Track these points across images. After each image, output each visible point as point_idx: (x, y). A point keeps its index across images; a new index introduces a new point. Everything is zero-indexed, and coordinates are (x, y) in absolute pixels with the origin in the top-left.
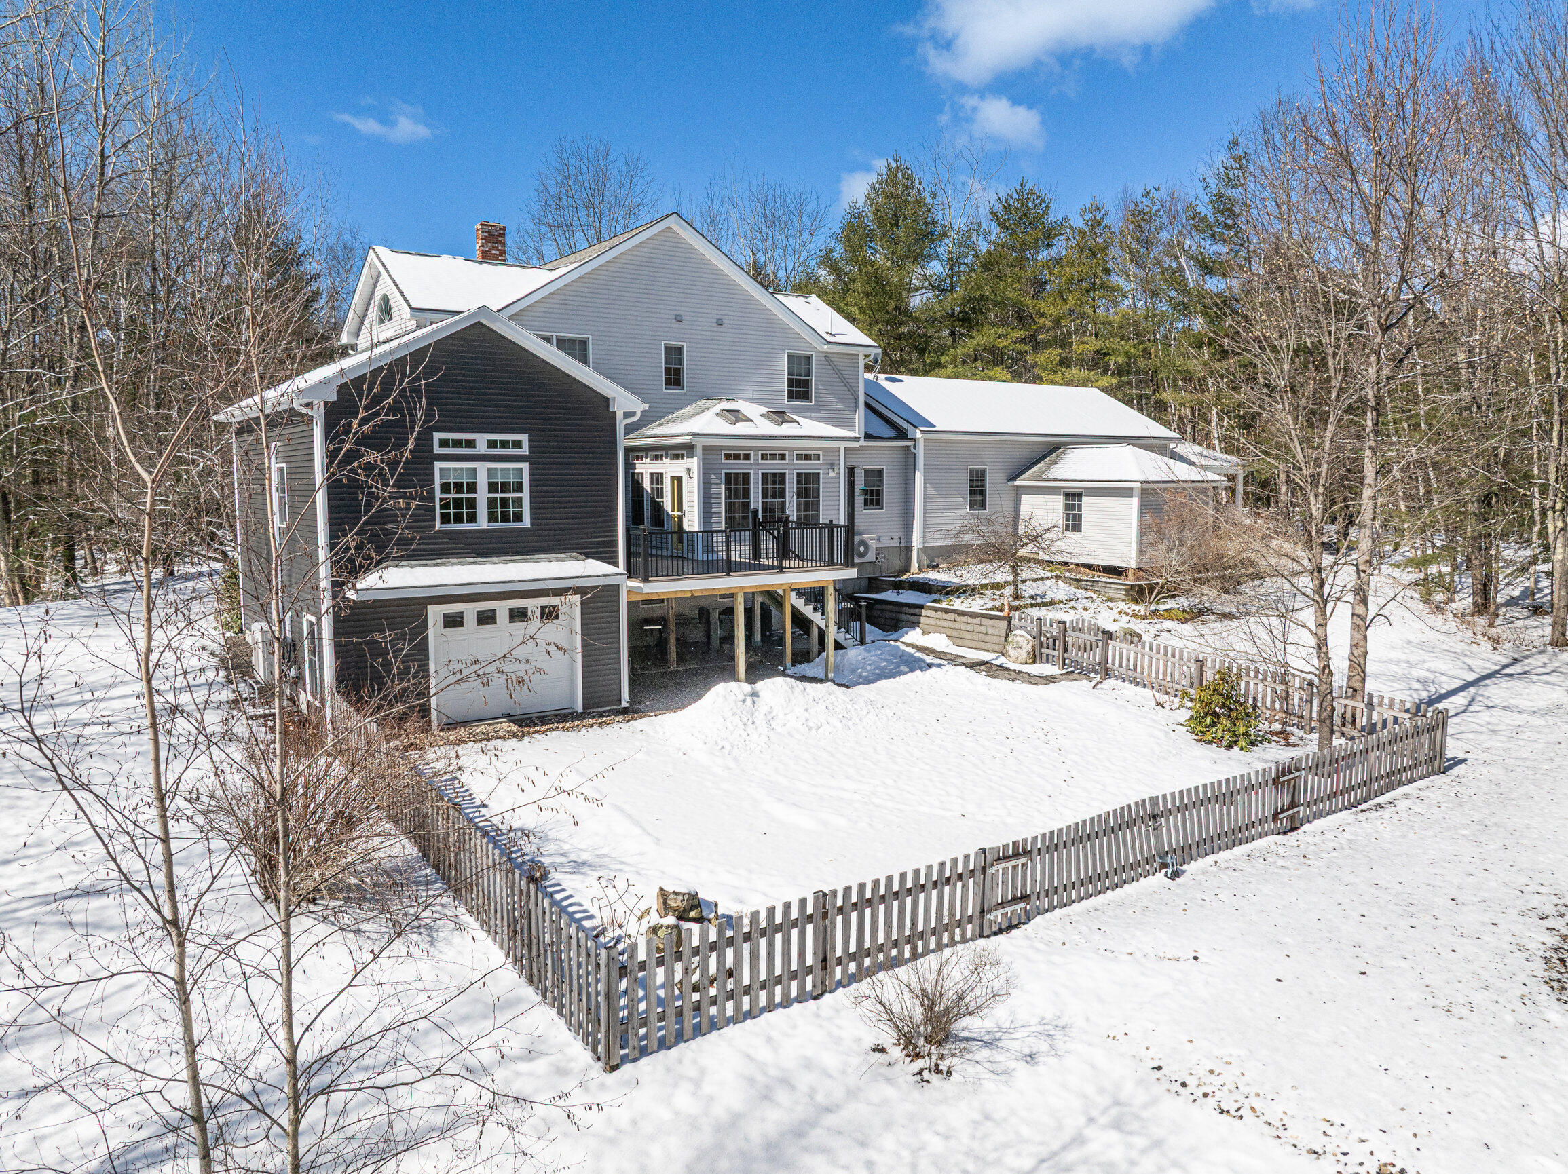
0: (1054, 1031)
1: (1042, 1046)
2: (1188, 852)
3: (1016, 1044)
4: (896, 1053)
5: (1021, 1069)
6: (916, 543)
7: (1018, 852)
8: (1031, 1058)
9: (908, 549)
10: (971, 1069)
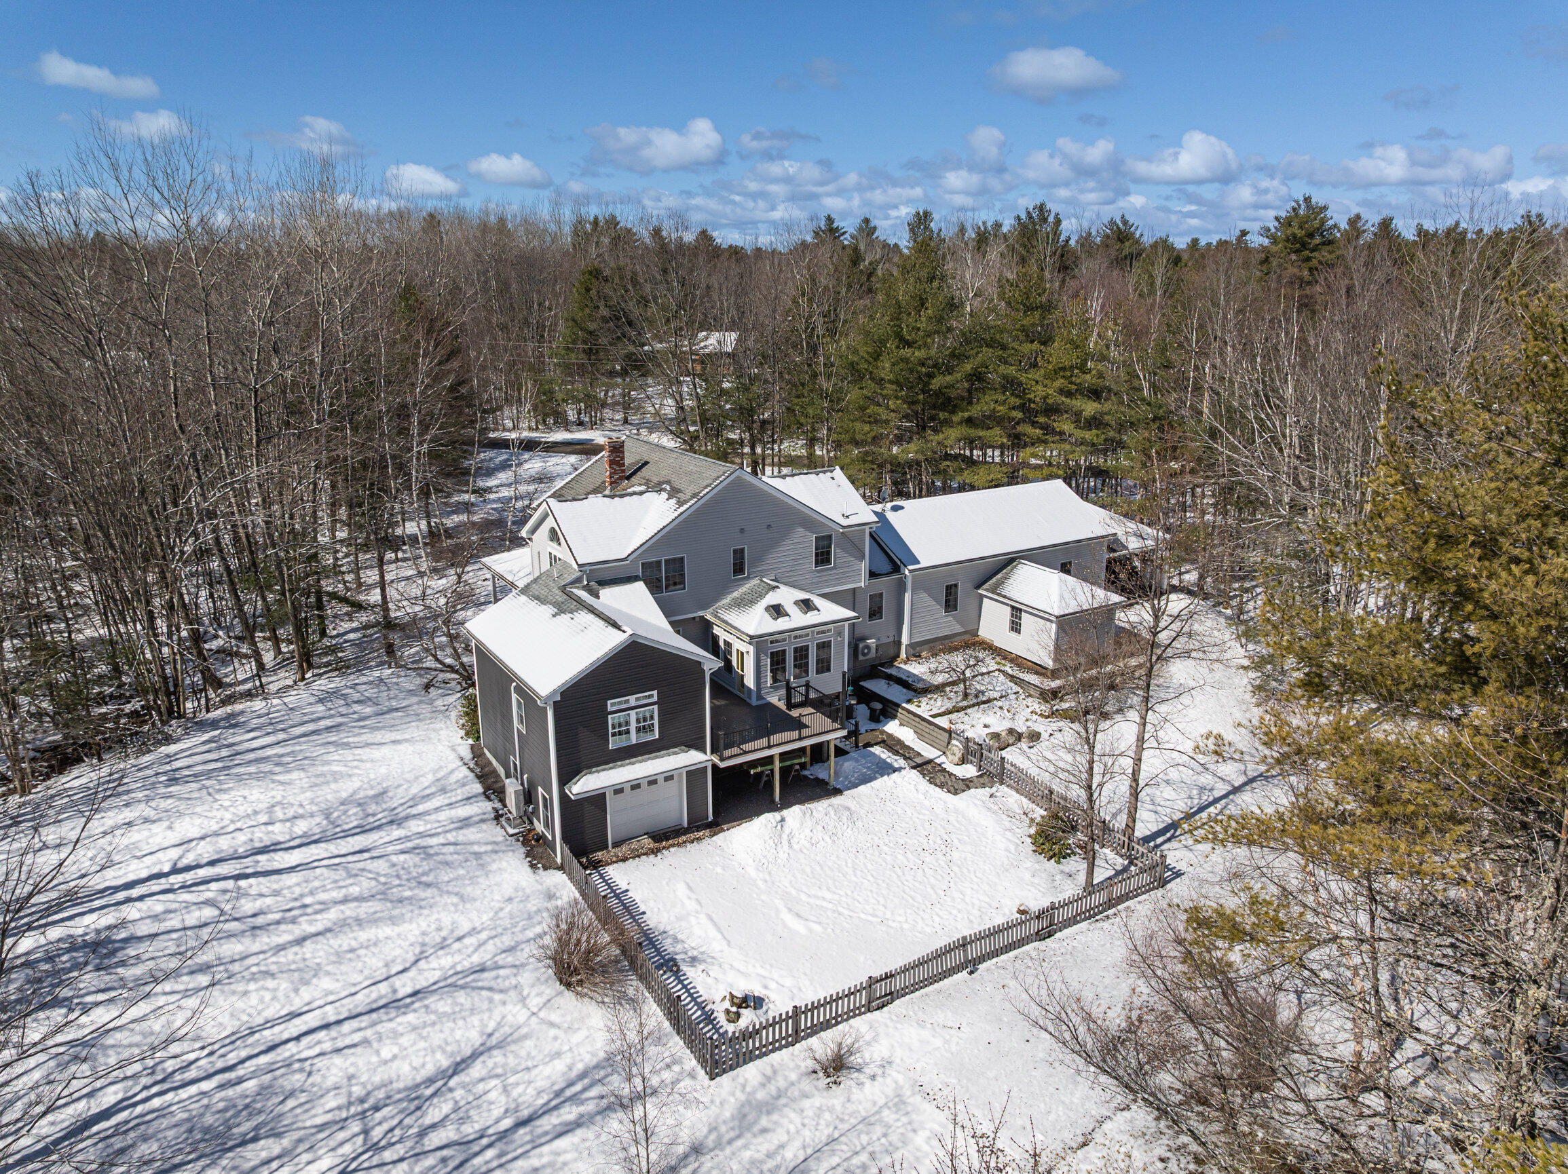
0: (886, 1064)
1: (880, 1072)
2: (982, 959)
3: (868, 1071)
4: (821, 1074)
5: (868, 1083)
6: (905, 640)
7: (889, 976)
8: (873, 1077)
9: (899, 643)
10: (849, 1082)
